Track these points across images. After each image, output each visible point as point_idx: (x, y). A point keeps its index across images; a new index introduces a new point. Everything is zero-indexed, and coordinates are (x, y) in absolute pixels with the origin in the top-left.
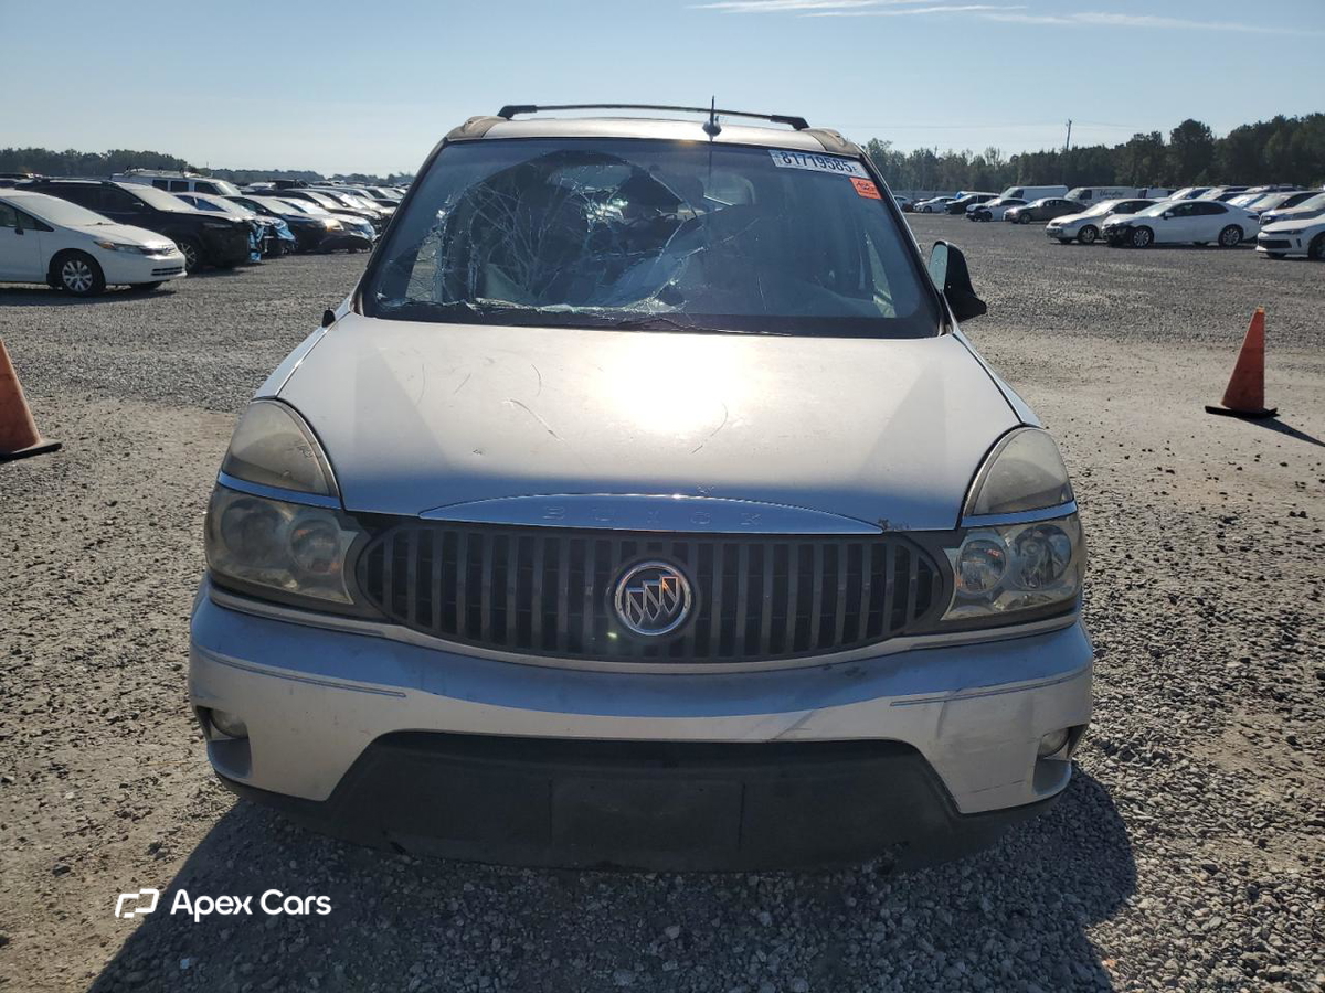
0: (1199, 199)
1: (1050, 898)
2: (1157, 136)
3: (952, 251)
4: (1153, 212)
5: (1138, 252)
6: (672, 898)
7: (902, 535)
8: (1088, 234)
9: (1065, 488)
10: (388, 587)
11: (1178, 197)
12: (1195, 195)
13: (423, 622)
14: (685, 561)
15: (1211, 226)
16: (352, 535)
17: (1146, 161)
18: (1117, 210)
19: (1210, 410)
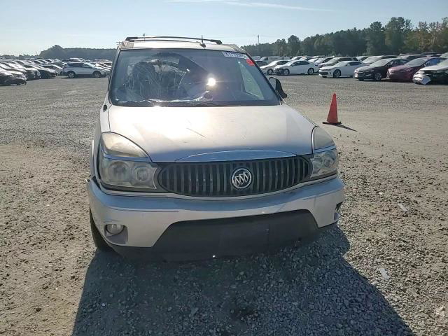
0: (300, 60)
1: (332, 251)
2: (284, 40)
3: (277, 80)
4: (289, 64)
5: (286, 77)
6: (236, 266)
7: (301, 156)
8: (270, 72)
9: (333, 141)
10: (168, 184)
11: (294, 60)
12: (298, 59)
13: (179, 192)
14: (249, 167)
15: (305, 68)
16: (155, 169)
17: (281, 48)
18: (278, 64)
19: (324, 123)
